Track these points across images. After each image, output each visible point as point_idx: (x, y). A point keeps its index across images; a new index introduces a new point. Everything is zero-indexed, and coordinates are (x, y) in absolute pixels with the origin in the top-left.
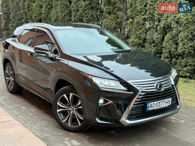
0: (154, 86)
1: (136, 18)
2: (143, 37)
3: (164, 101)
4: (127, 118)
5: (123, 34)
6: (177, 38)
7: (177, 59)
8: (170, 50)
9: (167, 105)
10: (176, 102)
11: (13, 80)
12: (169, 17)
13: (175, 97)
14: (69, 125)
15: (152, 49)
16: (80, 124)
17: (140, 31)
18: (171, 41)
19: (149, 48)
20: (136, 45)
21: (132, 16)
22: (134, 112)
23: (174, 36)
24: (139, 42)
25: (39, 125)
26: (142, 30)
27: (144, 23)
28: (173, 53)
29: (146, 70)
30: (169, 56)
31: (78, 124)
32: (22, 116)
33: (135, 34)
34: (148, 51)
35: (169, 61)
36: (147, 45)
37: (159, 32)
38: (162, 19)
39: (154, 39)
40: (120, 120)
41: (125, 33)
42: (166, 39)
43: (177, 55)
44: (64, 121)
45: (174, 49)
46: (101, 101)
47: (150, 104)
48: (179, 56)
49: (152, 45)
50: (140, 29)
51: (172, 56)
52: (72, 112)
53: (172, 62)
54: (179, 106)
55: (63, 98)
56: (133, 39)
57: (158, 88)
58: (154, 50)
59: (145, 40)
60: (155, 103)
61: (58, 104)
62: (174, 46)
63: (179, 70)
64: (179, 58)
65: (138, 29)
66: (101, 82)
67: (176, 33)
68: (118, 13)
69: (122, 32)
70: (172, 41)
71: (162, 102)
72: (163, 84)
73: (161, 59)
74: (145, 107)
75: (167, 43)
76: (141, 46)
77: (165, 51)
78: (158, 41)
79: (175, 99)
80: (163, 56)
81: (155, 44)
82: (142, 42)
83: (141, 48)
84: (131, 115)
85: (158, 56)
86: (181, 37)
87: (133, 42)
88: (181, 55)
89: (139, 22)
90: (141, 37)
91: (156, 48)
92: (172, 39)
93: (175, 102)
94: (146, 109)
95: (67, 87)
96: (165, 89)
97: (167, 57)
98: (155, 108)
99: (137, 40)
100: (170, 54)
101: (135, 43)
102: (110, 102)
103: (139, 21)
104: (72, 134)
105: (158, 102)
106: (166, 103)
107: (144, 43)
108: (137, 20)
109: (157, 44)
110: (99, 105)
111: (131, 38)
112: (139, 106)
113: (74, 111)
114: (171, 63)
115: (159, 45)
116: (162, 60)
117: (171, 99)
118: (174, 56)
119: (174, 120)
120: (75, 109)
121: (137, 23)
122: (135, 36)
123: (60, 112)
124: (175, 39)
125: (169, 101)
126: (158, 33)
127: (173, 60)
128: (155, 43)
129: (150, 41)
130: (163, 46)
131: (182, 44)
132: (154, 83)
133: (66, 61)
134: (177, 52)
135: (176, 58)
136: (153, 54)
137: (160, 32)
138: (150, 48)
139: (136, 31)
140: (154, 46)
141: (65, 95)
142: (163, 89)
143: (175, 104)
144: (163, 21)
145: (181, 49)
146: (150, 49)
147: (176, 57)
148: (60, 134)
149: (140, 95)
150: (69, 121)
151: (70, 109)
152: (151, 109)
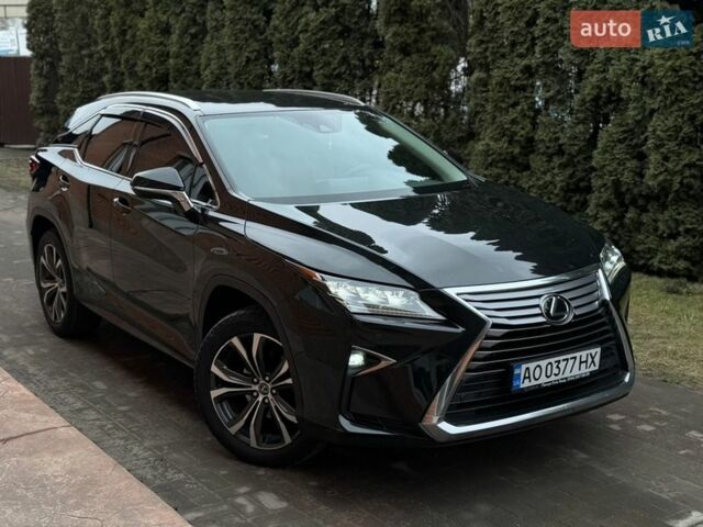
0: (538, 306)
1: (499, 67)
2: (523, 132)
3: (575, 358)
4: (446, 415)
5: (454, 123)
6: (643, 137)
7: (644, 210)
8: (618, 179)
9: (585, 371)
10: (616, 363)
11: (64, 289)
12: (613, 62)
13: (612, 342)
14: (253, 443)
15: (554, 176)
16: (288, 439)
17: (513, 114)
18: (619, 146)
19: (545, 173)
20: (498, 162)
21: (482, 61)
22: (469, 397)
23: (631, 130)
24: (510, 150)
25: (152, 443)
26: (519, 108)
27: (525, 82)
28: (628, 190)
29: (519, 254)
30: (615, 201)
31: (281, 440)
32: (92, 415)
33: (495, 126)
34: (541, 183)
35: (615, 220)
36: (537, 162)
37: (579, 115)
38: (588, 68)
39: (560, 142)
40: (420, 424)
41: (462, 119)
42: (604, 141)
43: (641, 195)
44: (233, 430)
45: (632, 174)
46: (356, 359)
47: (524, 367)
48: (649, 198)
49: (557, 161)
50: (515, 105)
51: (627, 202)
52: (260, 399)
53: (627, 221)
54: (628, 375)
55: (232, 348)
56: (487, 140)
57: (552, 312)
58: (560, 179)
59: (529, 145)
60: (543, 363)
61: (214, 369)
62: (632, 164)
64: (649, 207)
65: (504, 105)
66: (357, 294)
67: (639, 117)
68: (435, 49)
69: (453, 115)
70: (624, 145)
71: (567, 360)
72: (571, 299)
73: (588, 211)
74: (508, 376)
75: (607, 155)
76: (518, 165)
77: (600, 182)
78: (576, 148)
79: (615, 352)
80: (593, 199)
81: (564, 160)
82: (520, 153)
83: (518, 172)
84: (459, 406)
85: (577, 202)
86: (654, 131)
87: (486, 153)
88: (657, 198)
89: (509, 82)
90: (515, 133)
91: (569, 171)
92: (625, 139)
93: (615, 360)
94: (512, 384)
95: (242, 312)
96: (575, 317)
97: (607, 206)
98: (543, 380)
99: (503, 144)
100: (619, 195)
101: (494, 156)
102: (387, 361)
103: (508, 75)
104: (261, 472)
105: (552, 360)
106: (581, 362)
107: (527, 155)
108: (501, 72)
109: (574, 156)
110: (350, 372)
111: (481, 137)
112: (486, 376)
113: (269, 395)
114: (622, 225)
115: (579, 162)
116: (591, 214)
117: (599, 350)
118: (634, 202)
119: (617, 422)
120: (272, 389)
121: (501, 84)
122: (496, 130)
123: (220, 399)
124: (635, 141)
125: (593, 358)
126: (577, 119)
127: (628, 215)
128: (566, 156)
129: (548, 148)
130: (593, 164)
131: (659, 157)
132: (539, 297)
133: (237, 225)
134: (643, 188)
135: (637, 207)
136: (557, 195)
137: (581, 115)
138: (549, 174)
139: (498, 114)
140: (563, 166)
141: (236, 341)
142: (568, 318)
143: (616, 366)
144: (592, 76)
145: (655, 176)
146: (548, 177)
147: (641, 202)
148: (223, 472)
149: (487, 338)
150: (252, 429)
151: (256, 388)
152: (527, 384)
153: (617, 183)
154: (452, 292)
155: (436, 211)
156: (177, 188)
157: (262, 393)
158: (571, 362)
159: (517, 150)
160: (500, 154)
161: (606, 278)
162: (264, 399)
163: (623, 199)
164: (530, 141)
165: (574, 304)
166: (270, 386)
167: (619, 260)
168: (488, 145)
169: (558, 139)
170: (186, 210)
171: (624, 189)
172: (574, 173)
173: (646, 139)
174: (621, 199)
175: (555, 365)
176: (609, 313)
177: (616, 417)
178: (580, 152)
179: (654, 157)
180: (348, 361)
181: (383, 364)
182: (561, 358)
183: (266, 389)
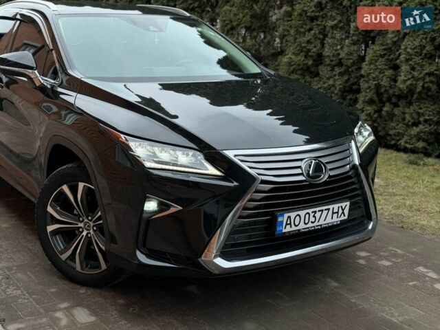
0: (299, 167)
1: (300, 3)
2: (315, 50)
3: (329, 209)
4: (221, 252)
5: (269, 43)
6: (397, 53)
7: (396, 105)
8: (379, 83)
9: (336, 220)
10: (362, 213)
13: (360, 198)
14: (78, 267)
15: (335, 80)
16: (104, 266)
17: (309, 36)
18: (381, 59)
19: (328, 79)
20: (297, 70)
22: (242, 238)
23: (390, 48)
24: (305, 62)
25: (6, 264)
26: (312, 32)
28: (385, 91)
29: (297, 128)
30: (376, 99)
31: (99, 267)
33: (296, 44)
34: (326, 85)
35: (375, 112)
36: (324, 71)
37: (354, 38)
39: (341, 57)
40: (199, 259)
41: (275, 41)
42: (370, 56)
43: (394, 95)
44: (64, 257)
45: (388, 79)
46: (151, 206)
47: (286, 216)
48: (399, 97)
49: (337, 70)
50: (310, 30)
51: (384, 99)
52: (85, 233)
53: (384, 113)
54: (372, 223)
55: (62, 193)
56: (290, 55)
57: (311, 172)
58: (339, 83)
59: (319, 59)
60: (302, 213)
61: (50, 209)
62: (389, 72)
63: (399, 133)
64: (400, 103)
65: (302, 30)
66: (154, 153)
67: (395, 39)
69: (269, 37)
70: (383, 60)
71: (322, 211)
72: (327, 163)
73: (358, 106)
74: (272, 223)
75: (372, 66)
76: (311, 73)
77: (366, 85)
78: (351, 61)
79: (362, 205)
80: (361, 97)
81: (342, 70)
82: (313, 64)
83: (311, 78)
84: (233, 245)
85: (351, 99)
86: (406, 49)
87: (290, 64)
88: (406, 97)
89: (306, 13)
90: (309, 50)
91: (346, 78)
92: (385, 54)
93: (362, 211)
94: (275, 229)
95: (70, 165)
96: (330, 177)
97: (371, 102)
98: (302, 226)
99: (301, 58)
100: (379, 94)
101: (295, 66)
102: (175, 208)
103: (305, 9)
104: (83, 290)
105: (310, 211)
106: (333, 213)
107: (317, 66)
108: (301, 6)
109: (349, 67)
110: (144, 215)
111: (287, 53)
112: (255, 222)
113: (91, 231)
114: (380, 116)
115: (352, 71)
116: (359, 108)
117: (348, 203)
118: (389, 100)
119: (363, 258)
120: (93, 226)
121: (301, 15)
122: (297, 47)
123: (55, 232)
124: (392, 56)
125: (343, 210)
126: (352, 40)
127: (385, 109)
128: (344, 67)
129: (332, 61)
130: (363, 72)
131: (408, 68)
132: (302, 160)
133: (71, 97)
134: (396, 90)
135: (392, 103)
136: (337, 94)
137: (355, 38)
138: (331, 80)
139: (298, 36)
140: (341, 74)
141: (65, 188)
142: (324, 177)
143: (362, 216)
145: (405, 81)
146: (331, 82)
147: (394, 100)
148: (53, 290)
149: (257, 191)
150: (77, 257)
151: (81, 225)
152: (288, 229)
153: (378, 86)
154: (230, 154)
155: (253, 99)
156: (32, 68)
157: (86, 229)
158: (325, 213)
159: (310, 62)
160: (299, 65)
161: (358, 149)
162: (87, 234)
163: (383, 97)
164: (320, 56)
165: (329, 166)
166: (92, 224)
167: (369, 135)
168: (291, 58)
169: (339, 54)
170: (38, 85)
171: (383, 90)
172: (349, 79)
173: (400, 55)
174: (380, 98)
175: (312, 215)
176: (358, 175)
177: (363, 254)
178: (353, 64)
179: (404, 68)
180: (143, 207)
181: (172, 210)
182: (317, 209)
183: (89, 226)
